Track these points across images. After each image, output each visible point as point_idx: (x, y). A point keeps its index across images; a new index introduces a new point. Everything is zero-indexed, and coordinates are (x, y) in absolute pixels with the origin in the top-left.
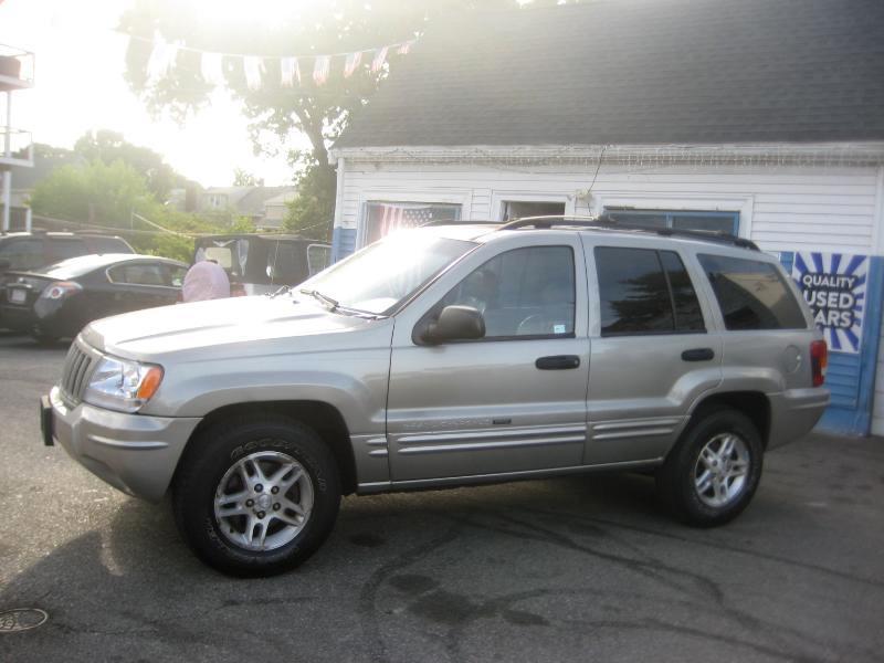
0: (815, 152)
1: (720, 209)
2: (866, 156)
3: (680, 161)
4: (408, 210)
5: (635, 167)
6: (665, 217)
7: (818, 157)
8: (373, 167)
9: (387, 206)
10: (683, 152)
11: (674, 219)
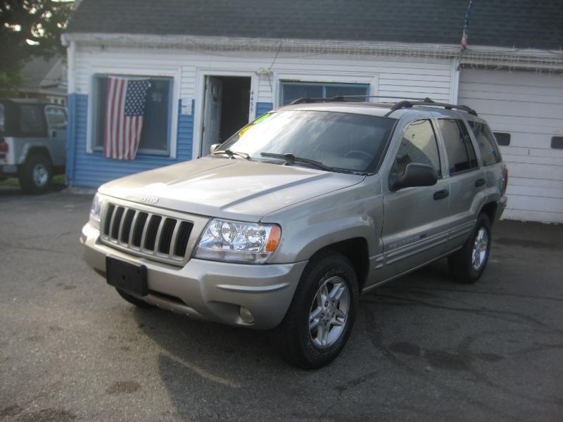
0: (419, 49)
1: (357, 82)
2: (449, 53)
3: (335, 51)
4: (132, 81)
5: (304, 54)
6: (322, 87)
7: (421, 52)
8: (99, 48)
9: (114, 78)
10: (337, 46)
11: (327, 88)
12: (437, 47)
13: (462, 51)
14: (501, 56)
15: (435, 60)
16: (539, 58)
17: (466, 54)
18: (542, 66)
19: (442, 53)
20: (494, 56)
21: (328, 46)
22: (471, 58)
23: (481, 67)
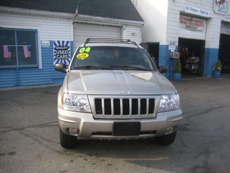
1: (32, 29)
3: (21, 14)
6: (14, 31)
7: (60, 16)
10: (22, 11)
11: (17, 31)
12: (66, 14)
13: (76, 16)
14: (89, 19)
15: (65, 20)
16: (101, 20)
17: (77, 18)
18: (102, 23)
19: (68, 17)
20: (87, 19)
21: (18, 11)
22: (79, 20)
23: (82, 23)
